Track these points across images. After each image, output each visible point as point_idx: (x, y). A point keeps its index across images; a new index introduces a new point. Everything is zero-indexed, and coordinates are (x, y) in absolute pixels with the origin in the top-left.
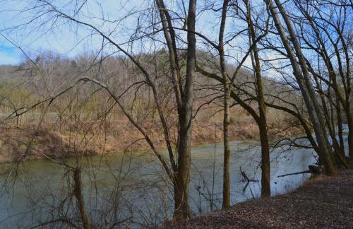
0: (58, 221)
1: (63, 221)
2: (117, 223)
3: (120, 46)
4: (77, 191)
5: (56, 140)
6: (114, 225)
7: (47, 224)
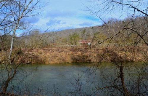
0: (113, 87)
1: (115, 87)
2: (139, 93)
3: (143, 11)
4: (121, 76)
5: (116, 55)
6: (138, 94)
7: (109, 87)
